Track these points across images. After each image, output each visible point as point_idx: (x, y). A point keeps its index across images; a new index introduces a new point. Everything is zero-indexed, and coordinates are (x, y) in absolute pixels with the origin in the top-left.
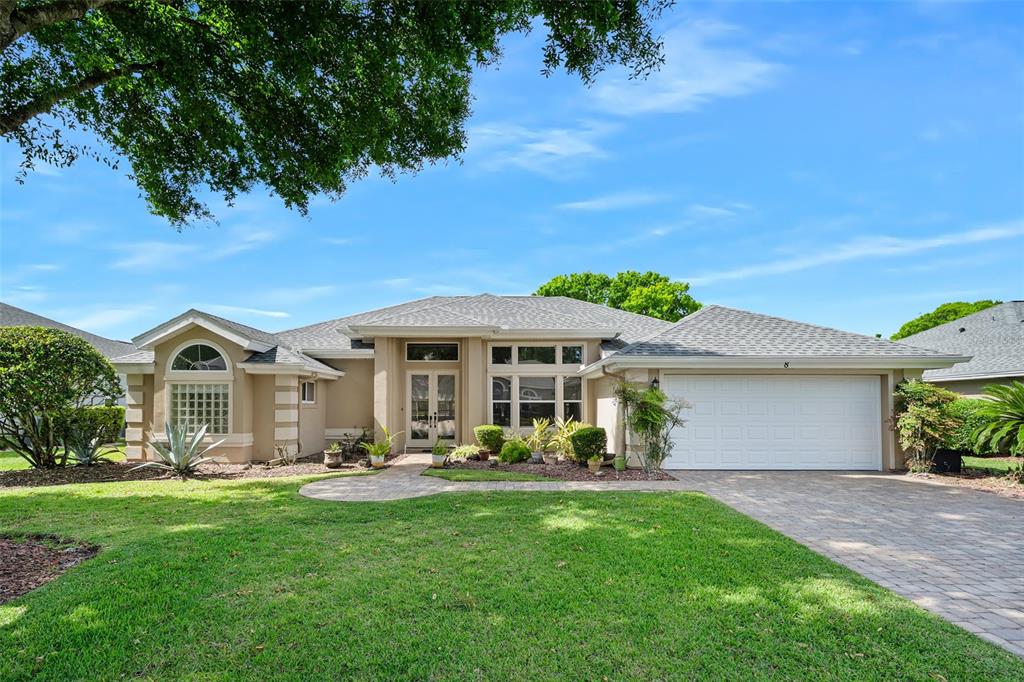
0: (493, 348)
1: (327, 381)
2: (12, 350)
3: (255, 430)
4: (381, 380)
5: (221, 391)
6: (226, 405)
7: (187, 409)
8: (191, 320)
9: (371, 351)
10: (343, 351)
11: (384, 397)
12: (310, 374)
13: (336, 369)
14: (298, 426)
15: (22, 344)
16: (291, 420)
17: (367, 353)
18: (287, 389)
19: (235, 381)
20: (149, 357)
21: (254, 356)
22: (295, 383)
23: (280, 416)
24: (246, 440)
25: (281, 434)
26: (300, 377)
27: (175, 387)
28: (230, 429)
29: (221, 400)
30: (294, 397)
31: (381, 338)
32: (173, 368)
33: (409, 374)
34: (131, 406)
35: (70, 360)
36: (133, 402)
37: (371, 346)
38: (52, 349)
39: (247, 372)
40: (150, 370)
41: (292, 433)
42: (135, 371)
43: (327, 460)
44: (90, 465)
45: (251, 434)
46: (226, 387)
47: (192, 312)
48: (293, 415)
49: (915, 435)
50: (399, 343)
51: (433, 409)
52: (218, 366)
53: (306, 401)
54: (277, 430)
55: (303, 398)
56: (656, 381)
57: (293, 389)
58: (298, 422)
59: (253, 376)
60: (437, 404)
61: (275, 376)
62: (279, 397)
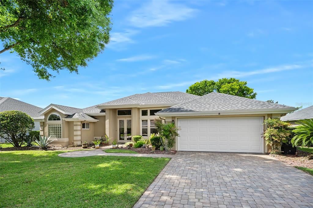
0: (142, 111)
1: (94, 123)
2: (5, 117)
3: (69, 137)
4: (107, 122)
5: (60, 126)
6: (61, 130)
7: (52, 131)
8: (51, 107)
9: (105, 113)
10: (97, 113)
11: (108, 127)
12: (84, 121)
13: (97, 119)
14: (81, 136)
15: (7, 115)
16: (79, 134)
17: (103, 114)
18: (77, 125)
19: (63, 123)
20: (43, 117)
21: (69, 116)
22: (80, 124)
23: (75, 133)
24: (66, 140)
25: (75, 138)
26: (81, 122)
27: (49, 125)
28: (62, 137)
29: (60, 129)
30: (79, 128)
31: (107, 109)
32: (49, 120)
33: (118, 120)
34: (41, 131)
35: (19, 119)
36: (41, 130)
37: (105, 112)
38: (14, 116)
39: (66, 121)
40: (44, 121)
41: (79, 138)
42: (41, 121)
43: (83, 146)
46: (61, 125)
47: (52, 105)
48: (79, 133)
49: (269, 139)
50: (114, 110)
51: (125, 131)
52: (59, 119)
53: (85, 129)
54: (74, 137)
55: (83, 128)
56: (173, 121)
57: (79, 125)
58: (81, 135)
59: (68, 122)
60: (127, 129)
61: (73, 122)
62: (75, 128)
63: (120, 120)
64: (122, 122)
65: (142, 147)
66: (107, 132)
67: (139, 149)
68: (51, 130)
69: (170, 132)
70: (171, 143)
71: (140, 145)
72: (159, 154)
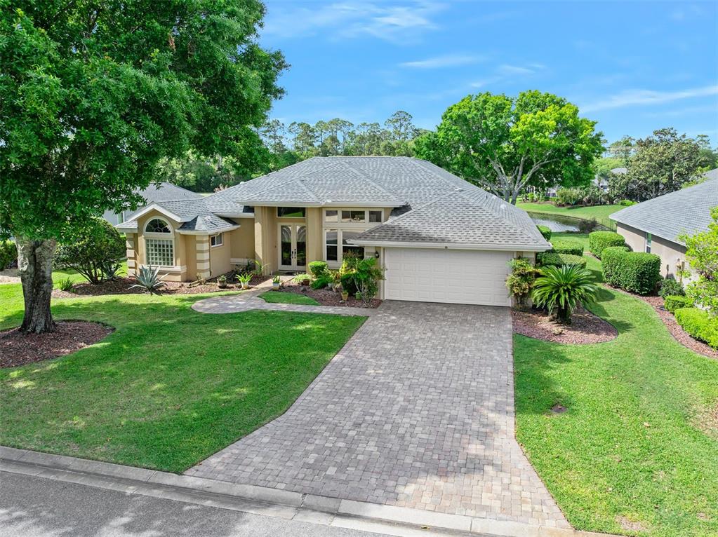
0: (327, 211)
3: (187, 264)
4: (258, 231)
5: (169, 244)
6: (172, 251)
8: (152, 207)
9: (253, 214)
10: (239, 213)
13: (236, 224)
14: (209, 261)
16: (205, 258)
17: (250, 215)
18: (202, 242)
19: (175, 238)
20: (135, 225)
21: (184, 225)
22: (207, 238)
24: (182, 269)
25: (199, 266)
26: (210, 236)
27: (147, 241)
28: (174, 263)
29: (169, 248)
30: (206, 246)
31: (258, 207)
32: (147, 231)
33: (279, 225)
36: (130, 247)
37: (252, 211)
39: (181, 234)
40: (136, 232)
41: (206, 266)
42: (129, 231)
43: (219, 284)
44: (113, 280)
45: (185, 266)
46: (171, 241)
47: (153, 203)
48: (206, 256)
50: (271, 209)
51: (294, 247)
52: (166, 230)
53: (216, 245)
54: (198, 264)
55: (212, 245)
56: (377, 253)
57: (206, 241)
58: (210, 259)
59: (185, 235)
60: (296, 244)
61: (195, 236)
62: (199, 247)
63: (282, 227)
64: (285, 230)
65: (326, 288)
66: (259, 250)
67: (321, 293)
68: (152, 250)
69: (369, 272)
70: (373, 289)
71: (322, 284)
72: (353, 306)
